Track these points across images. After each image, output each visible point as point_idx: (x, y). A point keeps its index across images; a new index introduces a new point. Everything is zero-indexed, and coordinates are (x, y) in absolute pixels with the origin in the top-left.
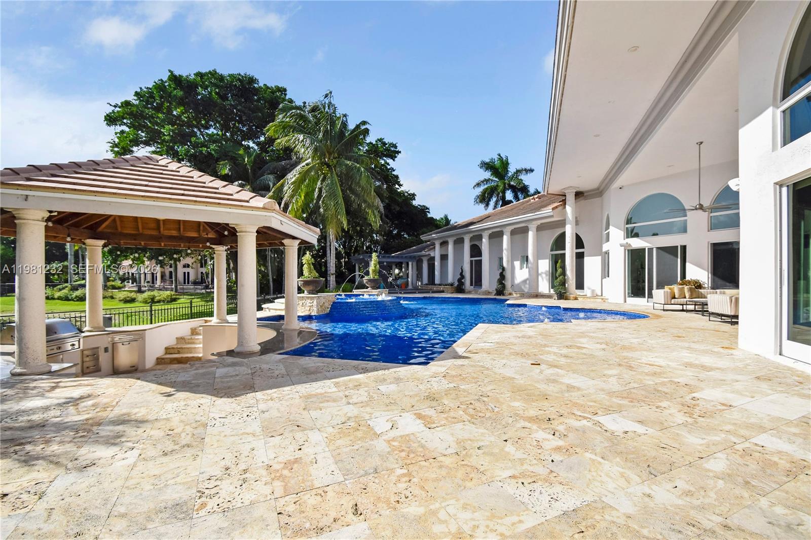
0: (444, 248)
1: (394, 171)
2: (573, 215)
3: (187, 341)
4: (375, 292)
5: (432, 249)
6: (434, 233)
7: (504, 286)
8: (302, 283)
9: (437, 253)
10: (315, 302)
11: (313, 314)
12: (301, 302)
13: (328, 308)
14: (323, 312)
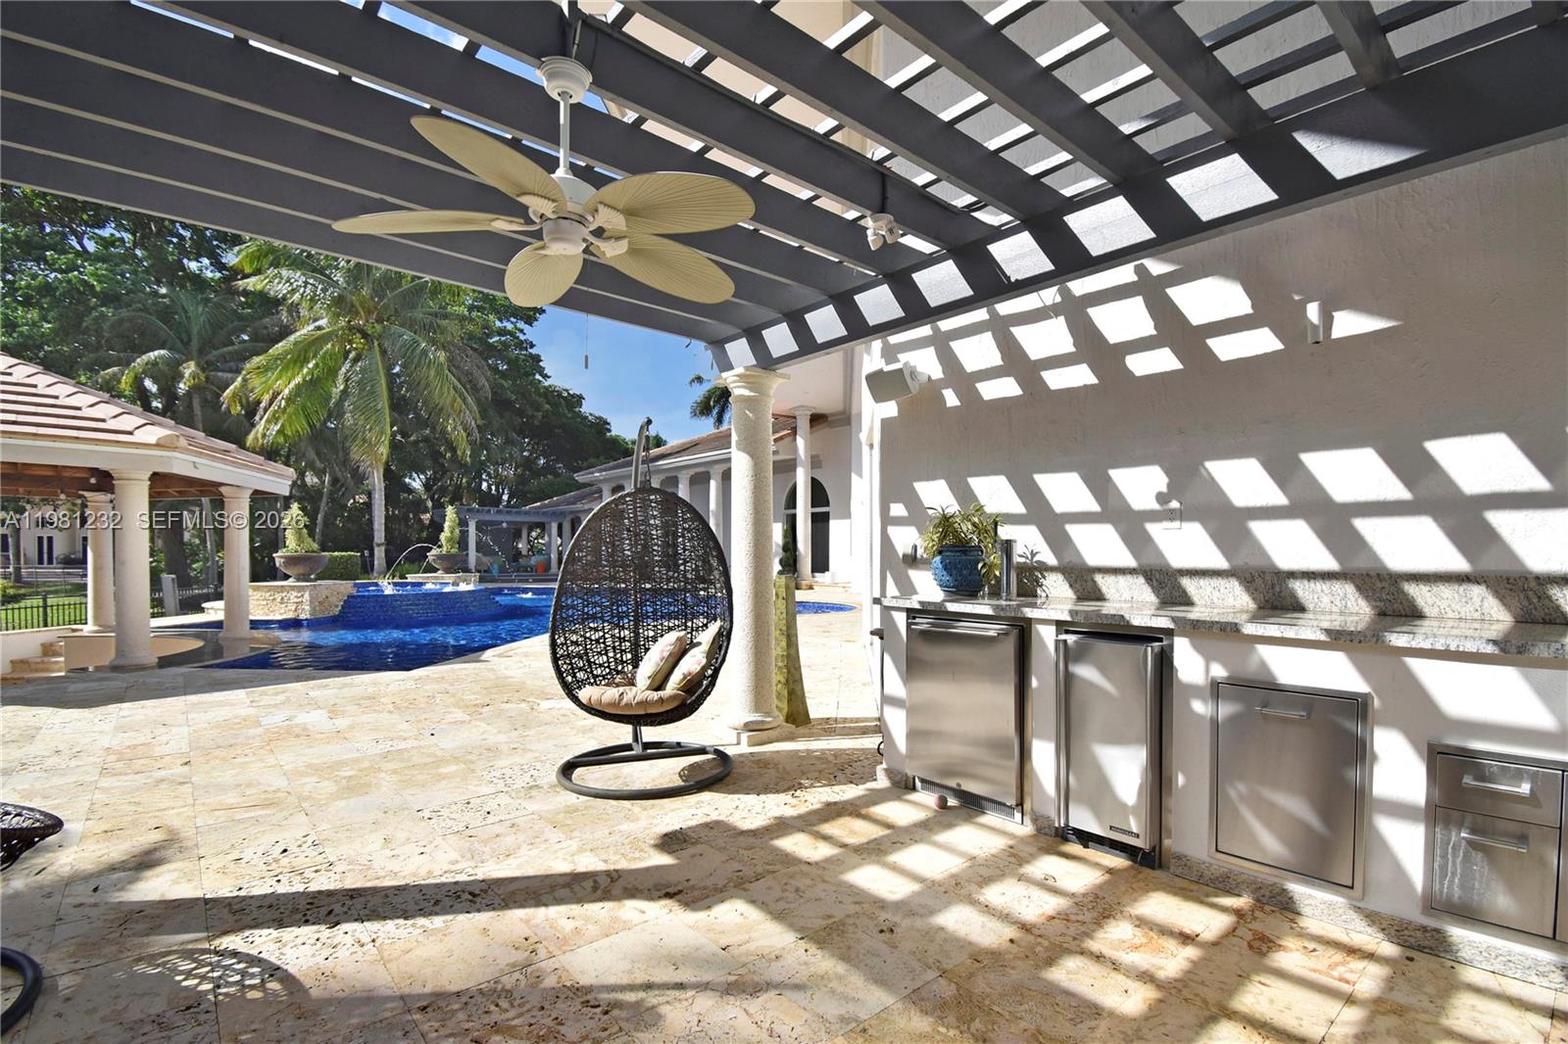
1: (532, 346)
2: (806, 452)
3: (33, 667)
4: (450, 578)
6: (600, 471)
8: (282, 560)
10: (307, 595)
11: (303, 616)
12: (278, 597)
13: (337, 606)
14: (326, 615)
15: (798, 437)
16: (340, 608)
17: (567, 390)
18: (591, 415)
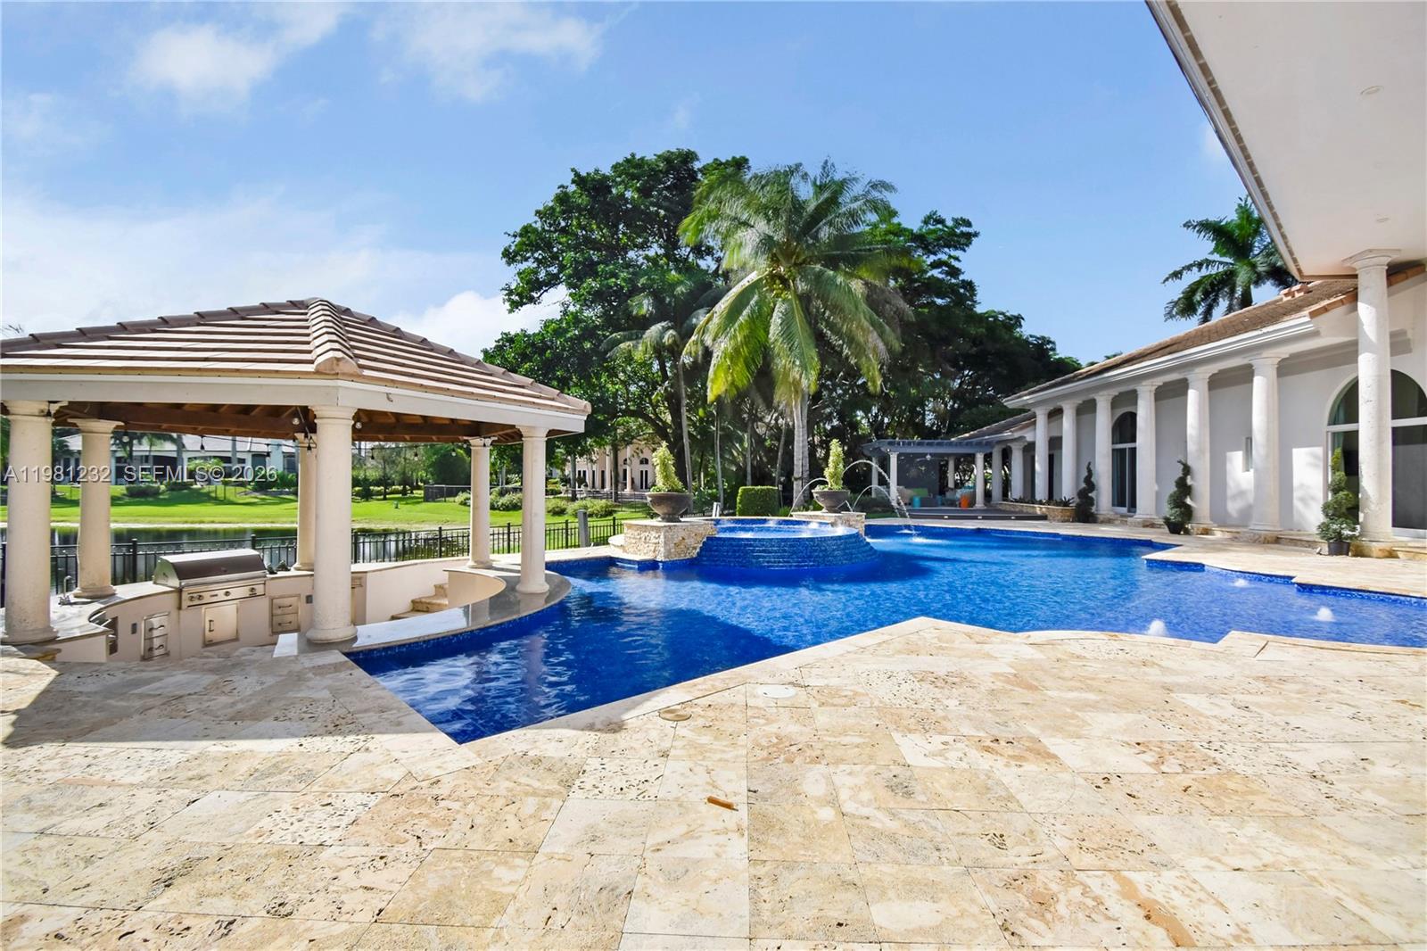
0: (1054, 424)
1: (967, 272)
2: (1380, 325)
4: (832, 518)
5: (1027, 426)
6: (1033, 393)
7: (1188, 513)
9: (1039, 435)
10: (664, 535)
11: (659, 559)
12: (644, 535)
13: (695, 548)
14: (682, 557)
15: (1360, 305)
16: (698, 550)
17: (1003, 314)
18: (1031, 336)
